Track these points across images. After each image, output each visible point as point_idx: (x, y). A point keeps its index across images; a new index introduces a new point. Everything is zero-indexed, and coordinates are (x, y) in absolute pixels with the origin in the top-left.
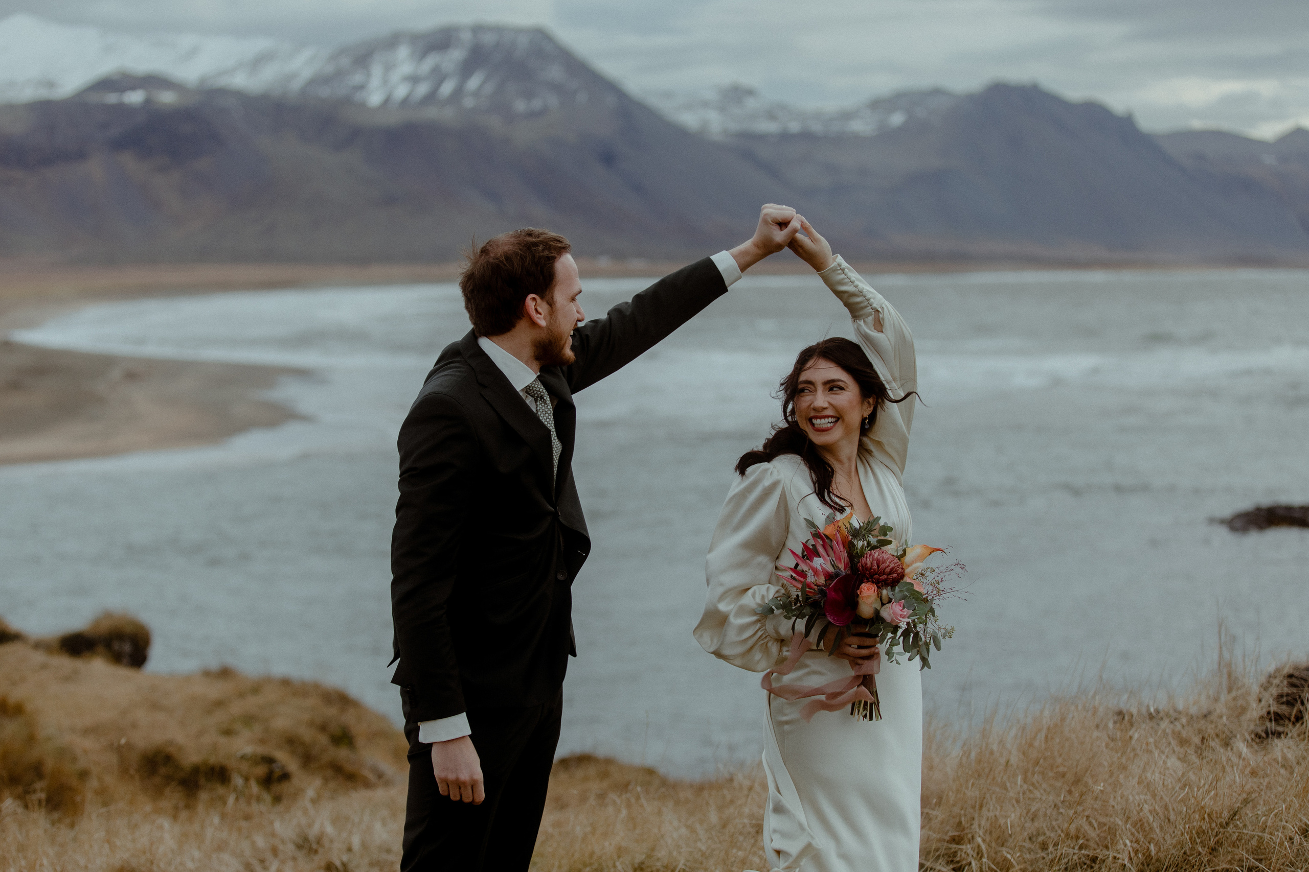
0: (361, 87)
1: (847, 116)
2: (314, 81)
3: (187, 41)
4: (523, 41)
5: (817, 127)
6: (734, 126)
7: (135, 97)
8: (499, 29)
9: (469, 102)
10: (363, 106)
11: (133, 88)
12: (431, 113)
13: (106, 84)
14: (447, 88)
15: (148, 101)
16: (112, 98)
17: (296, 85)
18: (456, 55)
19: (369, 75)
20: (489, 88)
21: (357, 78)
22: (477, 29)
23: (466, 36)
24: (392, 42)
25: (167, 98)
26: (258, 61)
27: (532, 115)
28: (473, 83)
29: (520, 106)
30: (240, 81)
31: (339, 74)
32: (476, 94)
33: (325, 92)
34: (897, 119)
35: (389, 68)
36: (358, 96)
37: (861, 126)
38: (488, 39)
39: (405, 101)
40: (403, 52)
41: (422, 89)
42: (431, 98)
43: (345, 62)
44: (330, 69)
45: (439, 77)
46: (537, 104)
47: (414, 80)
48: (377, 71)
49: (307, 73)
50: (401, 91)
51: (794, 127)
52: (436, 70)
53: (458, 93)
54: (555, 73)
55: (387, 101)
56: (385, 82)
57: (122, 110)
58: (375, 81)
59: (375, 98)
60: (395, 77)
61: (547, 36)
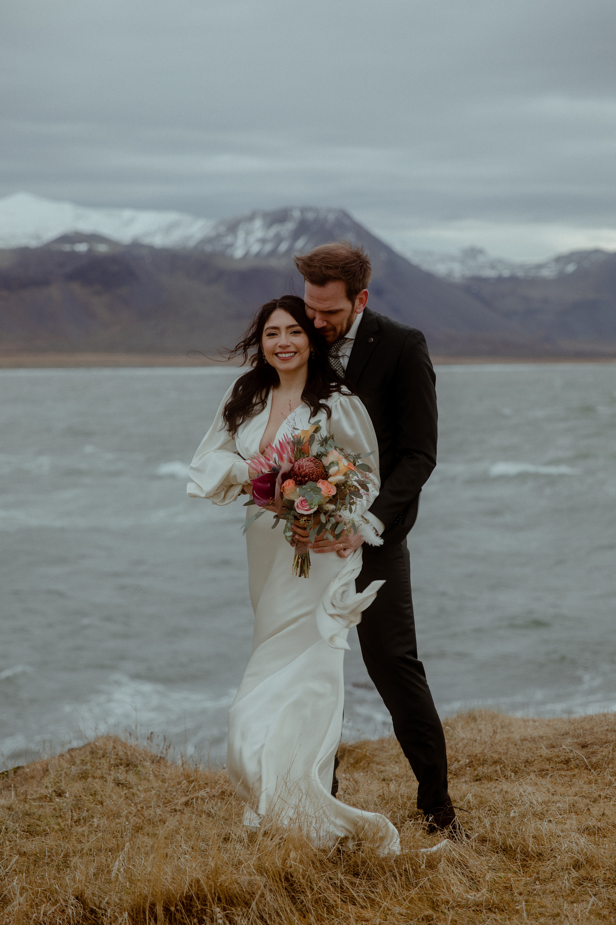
0: (231, 245)
1: (539, 266)
2: (203, 242)
4: (331, 218)
5: (520, 274)
6: (468, 273)
8: (317, 210)
10: (231, 258)
11: (80, 242)
12: (274, 263)
13: (65, 239)
14: (284, 247)
15: (90, 251)
16: (68, 247)
18: (290, 227)
19: (236, 238)
21: (229, 239)
22: (304, 209)
23: (297, 214)
24: (251, 217)
28: (300, 244)
31: (219, 237)
32: (301, 250)
33: (208, 249)
34: (571, 268)
35: (248, 233)
36: (229, 251)
37: (547, 273)
38: (311, 215)
39: (258, 255)
40: (258, 223)
41: (268, 247)
42: (273, 253)
43: (223, 229)
45: (278, 239)
47: (263, 241)
48: (241, 235)
49: (199, 236)
50: (255, 248)
51: (506, 273)
52: (277, 235)
53: (291, 249)
55: (246, 256)
56: (246, 242)
57: (74, 255)
58: (240, 241)
59: (239, 253)
60: (252, 239)
61: (346, 215)
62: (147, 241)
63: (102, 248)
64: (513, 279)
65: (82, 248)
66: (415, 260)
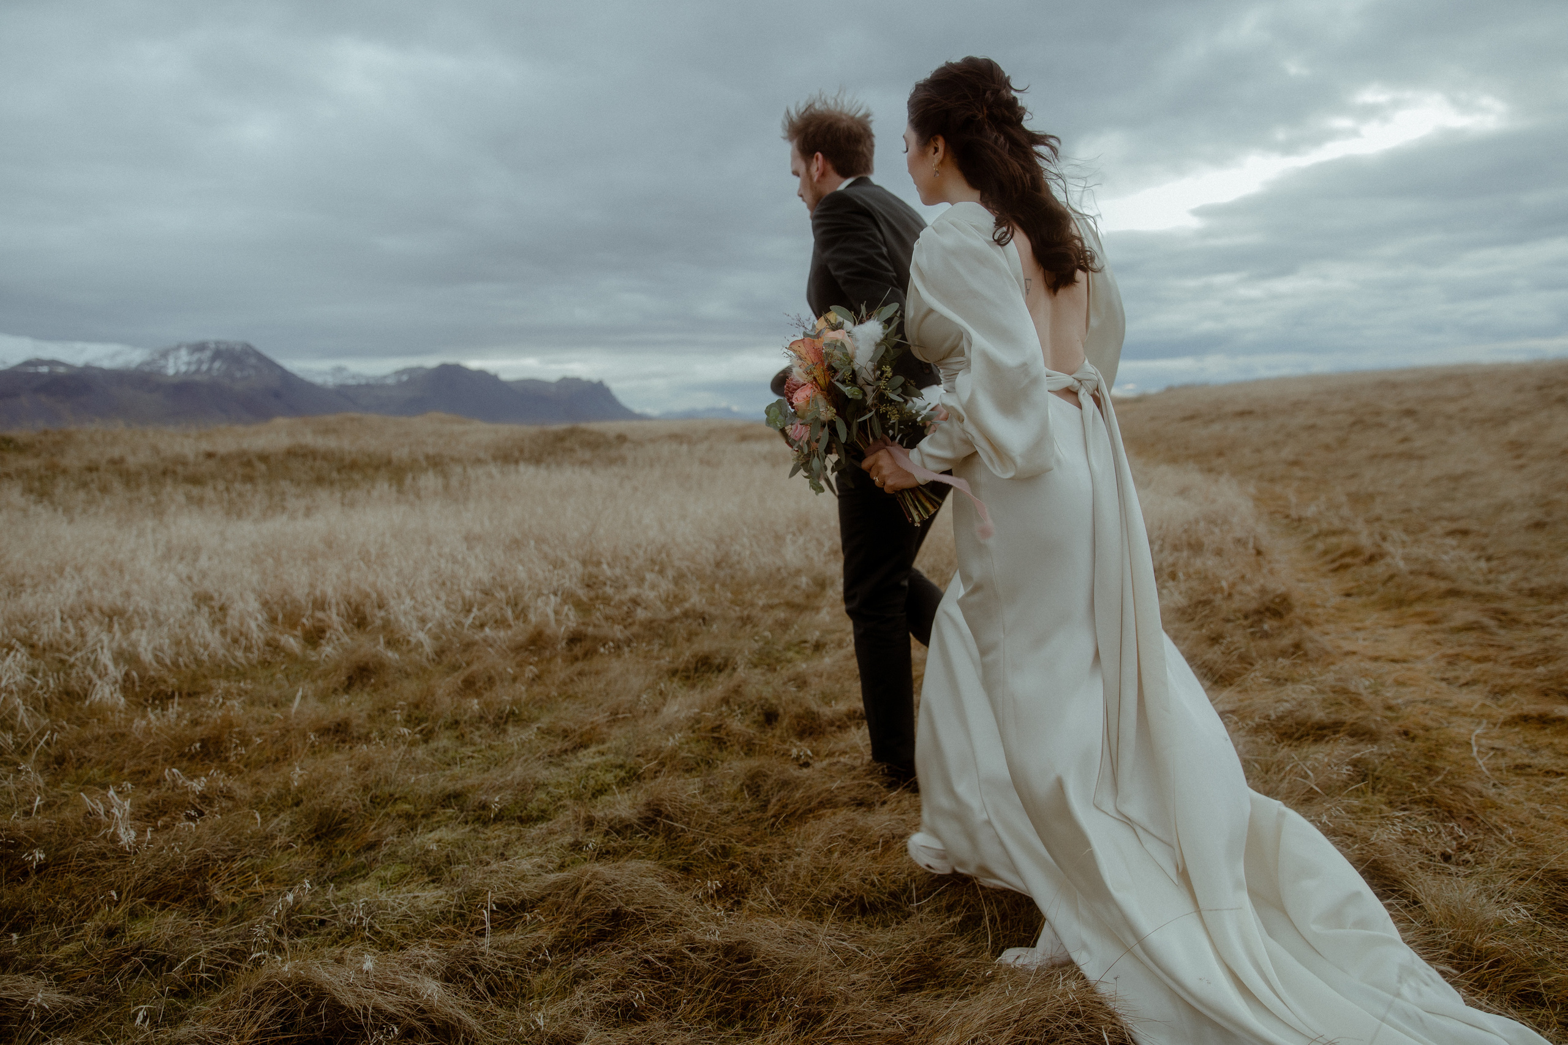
0: (164, 367)
1: (385, 377)
2: (142, 364)
4: (238, 349)
6: (337, 382)
7: (44, 369)
8: (227, 343)
9: (215, 373)
10: (166, 375)
11: (42, 365)
12: (198, 378)
13: (28, 363)
14: (204, 367)
15: (50, 372)
16: (31, 370)
17: (133, 366)
18: (208, 354)
19: (167, 362)
20: (224, 367)
21: (162, 363)
22: (217, 343)
23: (212, 346)
24: (178, 348)
25: (61, 370)
26: (114, 356)
27: (244, 378)
28: (216, 365)
29: (238, 375)
30: (104, 364)
31: (154, 361)
32: (218, 370)
33: (147, 369)
34: (405, 378)
35: (176, 358)
36: (163, 371)
37: (391, 381)
38: (222, 347)
39: (185, 373)
40: (183, 352)
41: (193, 368)
42: (197, 371)
43: (158, 355)
44: (149, 359)
45: (200, 362)
46: (245, 374)
47: (189, 364)
48: (171, 359)
49: (138, 361)
50: (183, 368)
51: (363, 382)
52: (199, 360)
53: (210, 369)
54: (253, 361)
55: (177, 373)
56: (175, 363)
57: (37, 374)
58: (171, 364)
59: (171, 371)
60: (180, 362)
61: (248, 346)
62: (97, 364)
64: (368, 385)
66: (301, 375)
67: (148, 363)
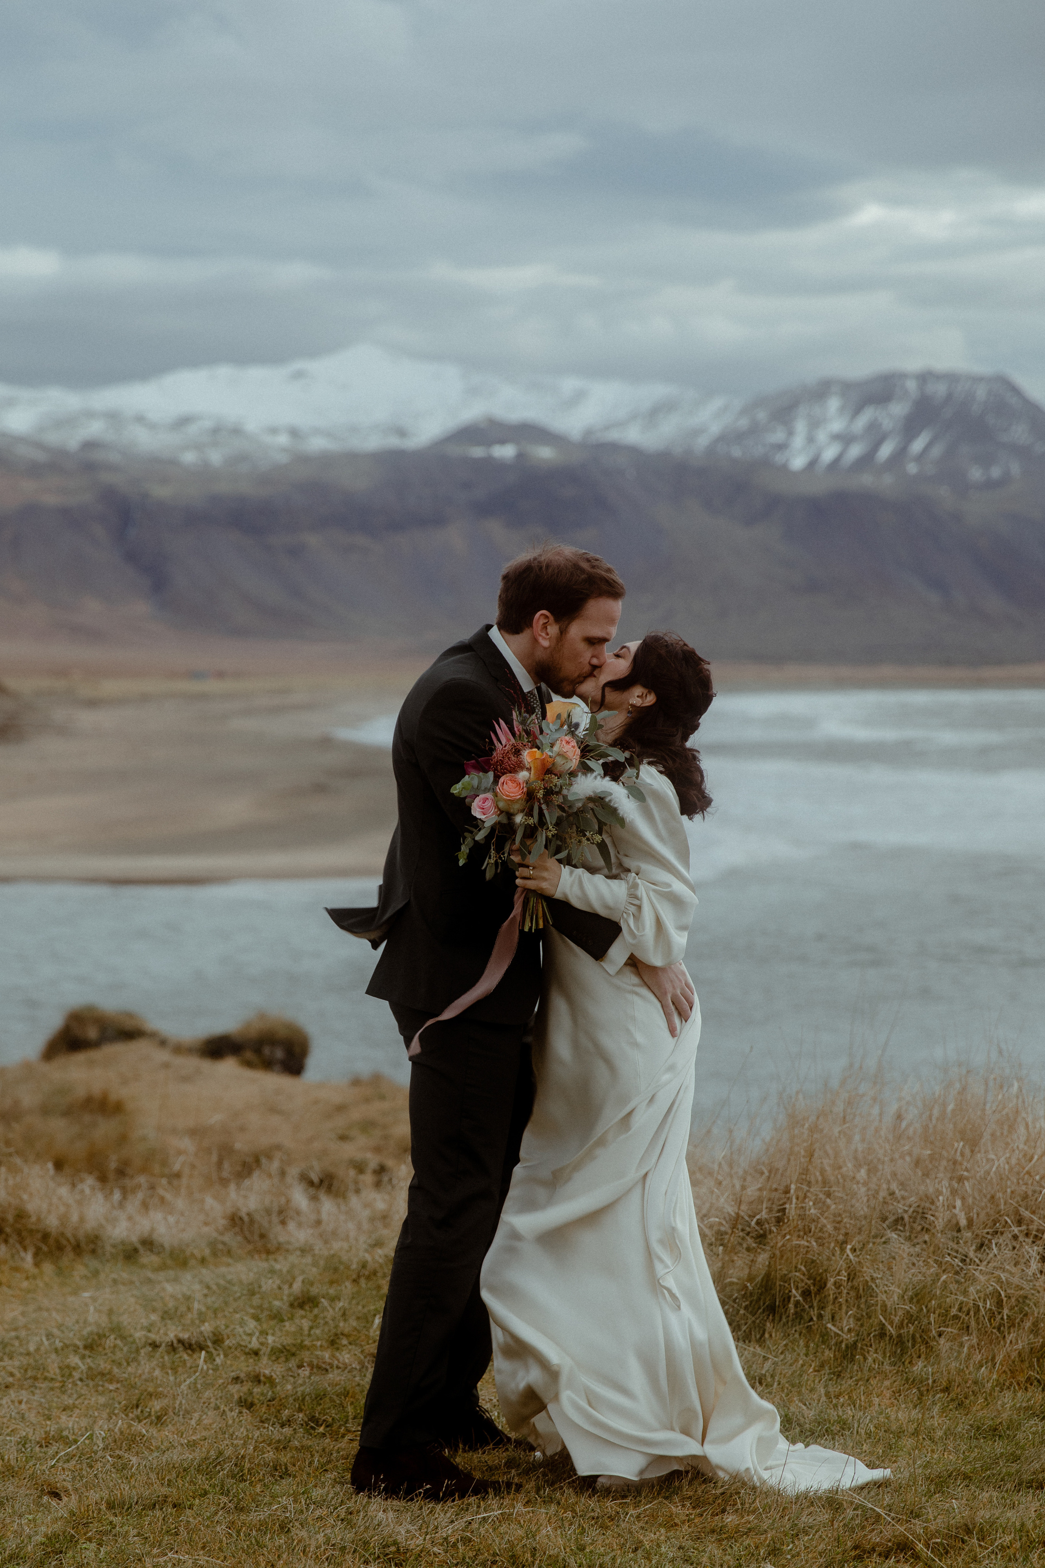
0: (781, 447)
2: (722, 438)
3: (569, 384)
4: (981, 393)
7: (506, 450)
8: (952, 378)
9: (912, 468)
10: (784, 469)
11: (504, 440)
12: (867, 480)
13: (469, 434)
14: (886, 451)
15: (520, 456)
16: (476, 451)
17: (702, 442)
18: (898, 409)
19: (791, 433)
20: (937, 451)
21: (778, 436)
22: (926, 377)
23: (911, 385)
24: (821, 393)
26: (657, 412)
27: (990, 485)
28: (918, 445)
29: (976, 474)
30: (633, 435)
31: (754, 430)
32: (920, 457)
33: (736, 452)
35: (815, 424)
36: (779, 458)
38: (940, 390)
39: (835, 465)
40: (834, 404)
41: (855, 451)
42: (866, 461)
43: (762, 415)
44: (744, 423)
45: (877, 435)
46: (996, 472)
47: (845, 439)
48: (801, 427)
49: (715, 429)
50: (829, 454)
52: (873, 427)
53: (900, 455)
54: (1019, 434)
55: (812, 464)
56: (811, 439)
57: (492, 465)
58: (798, 441)
59: (798, 462)
60: (822, 436)
61: (1009, 387)
63: (545, 453)
65: (506, 452)
67: (739, 437)
